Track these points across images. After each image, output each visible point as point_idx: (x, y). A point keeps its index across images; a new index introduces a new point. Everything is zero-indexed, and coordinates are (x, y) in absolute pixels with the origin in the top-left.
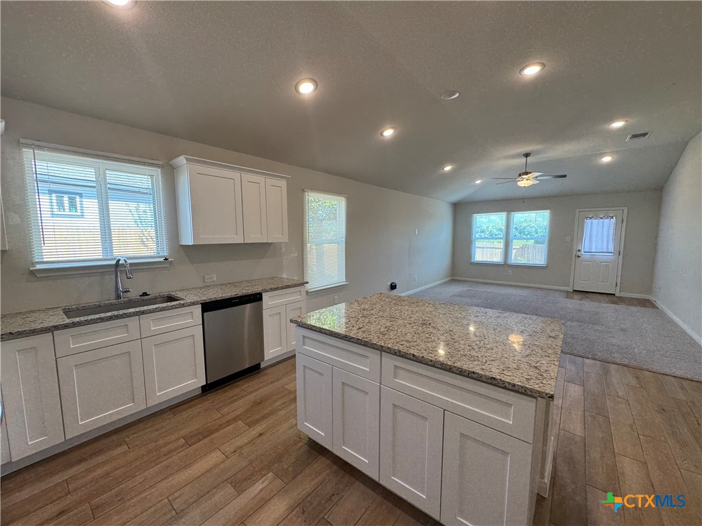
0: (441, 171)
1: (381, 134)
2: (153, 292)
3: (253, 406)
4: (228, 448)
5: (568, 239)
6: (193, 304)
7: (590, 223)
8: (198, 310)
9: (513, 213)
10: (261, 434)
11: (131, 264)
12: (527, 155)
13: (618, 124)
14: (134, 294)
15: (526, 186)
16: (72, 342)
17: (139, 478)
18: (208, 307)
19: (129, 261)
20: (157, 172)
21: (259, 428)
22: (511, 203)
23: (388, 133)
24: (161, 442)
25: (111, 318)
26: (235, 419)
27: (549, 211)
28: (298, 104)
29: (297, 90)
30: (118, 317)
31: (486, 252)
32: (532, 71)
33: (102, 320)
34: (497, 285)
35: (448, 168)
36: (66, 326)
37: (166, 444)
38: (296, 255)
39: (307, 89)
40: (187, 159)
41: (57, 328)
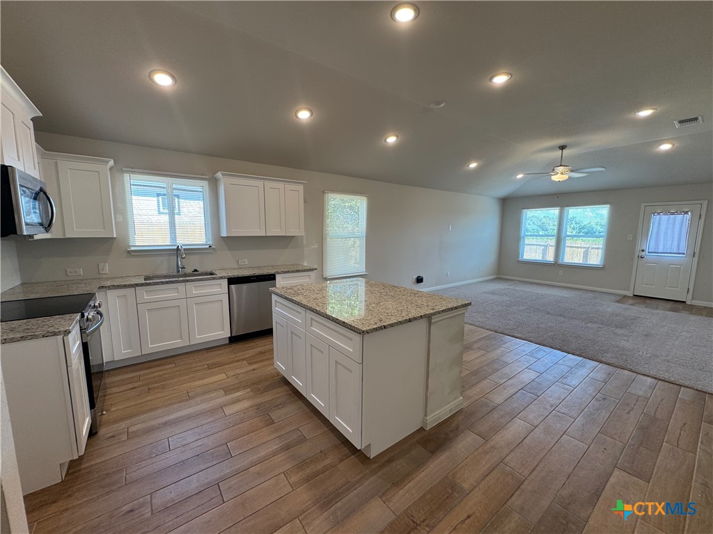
0: (467, 168)
1: (385, 141)
2: (201, 270)
3: (258, 354)
4: (230, 373)
5: (630, 237)
6: (221, 278)
7: (657, 219)
8: (225, 282)
9: (567, 208)
10: (254, 370)
11: (185, 249)
12: (562, 148)
13: (645, 113)
14: (189, 270)
15: (561, 180)
16: (145, 295)
17: (176, 380)
18: (232, 281)
19: (184, 247)
20: (205, 183)
21: (254, 366)
22: (562, 198)
23: (391, 140)
24: (194, 365)
25: (168, 283)
26: (243, 360)
27: (608, 206)
28: (298, 128)
29: (297, 117)
30: (172, 282)
31: (534, 250)
32: (500, 80)
33: (162, 283)
34: (549, 285)
35: (473, 165)
36: (142, 285)
37: (196, 367)
38: (316, 246)
39: (304, 115)
40: (223, 175)
41: (137, 285)
